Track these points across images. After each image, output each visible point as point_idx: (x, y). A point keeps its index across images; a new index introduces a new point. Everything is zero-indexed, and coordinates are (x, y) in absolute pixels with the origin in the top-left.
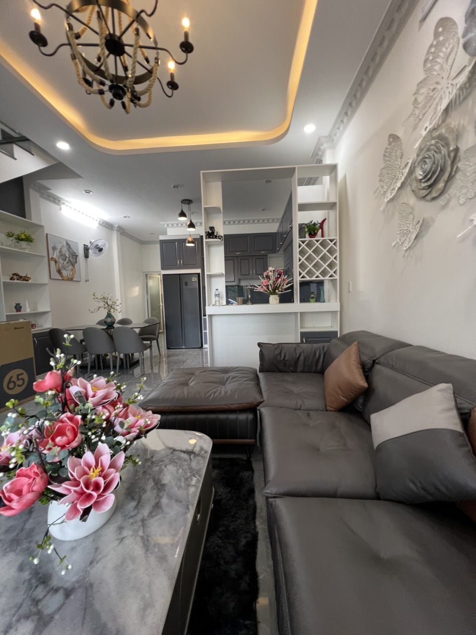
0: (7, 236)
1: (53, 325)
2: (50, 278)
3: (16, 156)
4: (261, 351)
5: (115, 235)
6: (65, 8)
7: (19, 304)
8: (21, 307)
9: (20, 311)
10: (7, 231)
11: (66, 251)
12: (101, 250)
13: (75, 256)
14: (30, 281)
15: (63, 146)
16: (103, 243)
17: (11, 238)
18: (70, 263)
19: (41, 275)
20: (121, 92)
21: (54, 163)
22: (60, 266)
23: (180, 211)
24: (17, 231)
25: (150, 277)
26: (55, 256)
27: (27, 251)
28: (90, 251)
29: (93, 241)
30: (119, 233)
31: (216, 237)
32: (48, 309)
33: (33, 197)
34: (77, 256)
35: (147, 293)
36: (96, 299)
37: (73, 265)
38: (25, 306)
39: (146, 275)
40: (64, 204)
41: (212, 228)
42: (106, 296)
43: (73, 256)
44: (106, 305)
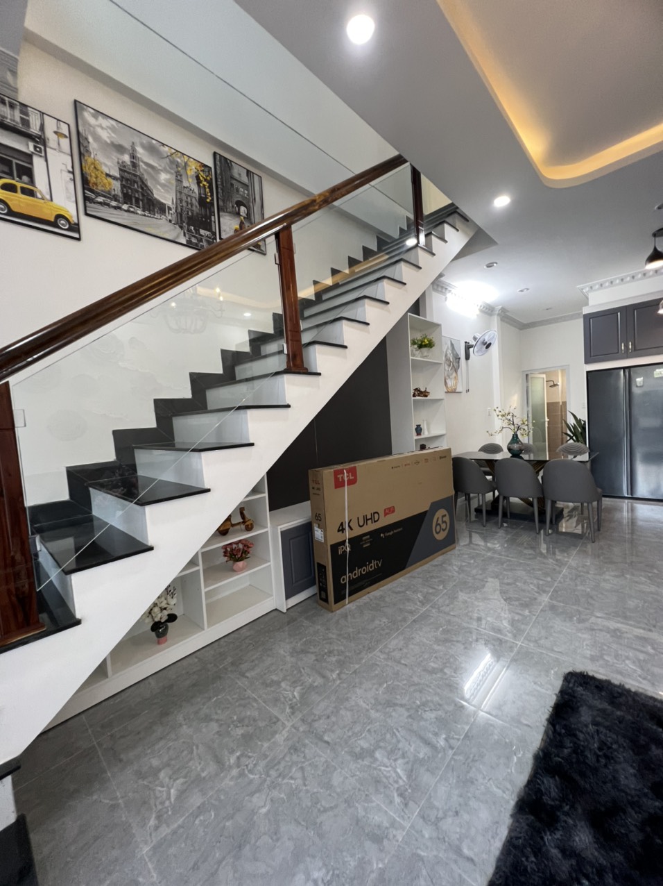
3: (446, 239)
5: (495, 320)
7: (418, 425)
9: (422, 434)
11: (450, 354)
12: (488, 346)
14: (429, 397)
16: (490, 336)
18: (453, 369)
19: (437, 387)
22: (446, 373)
25: (532, 378)
27: (428, 359)
28: (472, 349)
30: (500, 318)
32: (445, 432)
34: (459, 358)
35: (527, 403)
37: (456, 372)
38: (423, 427)
39: (527, 375)
40: (450, 291)
43: (456, 359)
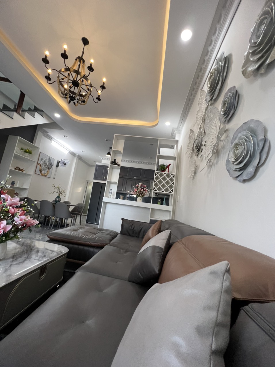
0: (20, 149)
1: (27, 196)
2: (35, 173)
3: (35, 117)
4: (122, 223)
5: (76, 158)
6: (59, 71)
7: (14, 182)
8: (14, 184)
9: (13, 185)
10: (21, 147)
11: (47, 162)
12: (65, 164)
13: (51, 165)
14: (24, 172)
15: (57, 116)
16: (67, 161)
17: (22, 151)
18: (47, 168)
19: (31, 170)
20: (73, 99)
21: (52, 122)
22: (42, 168)
23: (108, 152)
24: (26, 148)
25: (89, 183)
26: (41, 163)
27: (28, 158)
28: (60, 164)
29: (62, 160)
30: (78, 159)
31: (116, 164)
32: (28, 188)
33: (39, 135)
34: (52, 165)
35: (86, 192)
36: (54, 187)
37: (49, 169)
38: (17, 183)
39: (88, 182)
40: (53, 140)
41: (115, 160)
42: (59, 186)
43: (50, 165)
44: (58, 191)
